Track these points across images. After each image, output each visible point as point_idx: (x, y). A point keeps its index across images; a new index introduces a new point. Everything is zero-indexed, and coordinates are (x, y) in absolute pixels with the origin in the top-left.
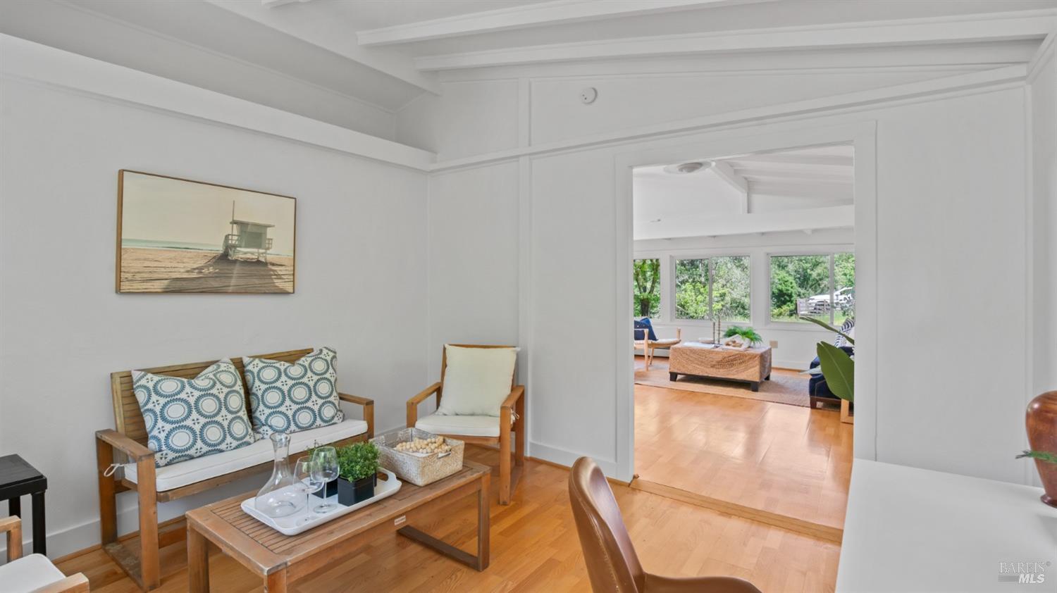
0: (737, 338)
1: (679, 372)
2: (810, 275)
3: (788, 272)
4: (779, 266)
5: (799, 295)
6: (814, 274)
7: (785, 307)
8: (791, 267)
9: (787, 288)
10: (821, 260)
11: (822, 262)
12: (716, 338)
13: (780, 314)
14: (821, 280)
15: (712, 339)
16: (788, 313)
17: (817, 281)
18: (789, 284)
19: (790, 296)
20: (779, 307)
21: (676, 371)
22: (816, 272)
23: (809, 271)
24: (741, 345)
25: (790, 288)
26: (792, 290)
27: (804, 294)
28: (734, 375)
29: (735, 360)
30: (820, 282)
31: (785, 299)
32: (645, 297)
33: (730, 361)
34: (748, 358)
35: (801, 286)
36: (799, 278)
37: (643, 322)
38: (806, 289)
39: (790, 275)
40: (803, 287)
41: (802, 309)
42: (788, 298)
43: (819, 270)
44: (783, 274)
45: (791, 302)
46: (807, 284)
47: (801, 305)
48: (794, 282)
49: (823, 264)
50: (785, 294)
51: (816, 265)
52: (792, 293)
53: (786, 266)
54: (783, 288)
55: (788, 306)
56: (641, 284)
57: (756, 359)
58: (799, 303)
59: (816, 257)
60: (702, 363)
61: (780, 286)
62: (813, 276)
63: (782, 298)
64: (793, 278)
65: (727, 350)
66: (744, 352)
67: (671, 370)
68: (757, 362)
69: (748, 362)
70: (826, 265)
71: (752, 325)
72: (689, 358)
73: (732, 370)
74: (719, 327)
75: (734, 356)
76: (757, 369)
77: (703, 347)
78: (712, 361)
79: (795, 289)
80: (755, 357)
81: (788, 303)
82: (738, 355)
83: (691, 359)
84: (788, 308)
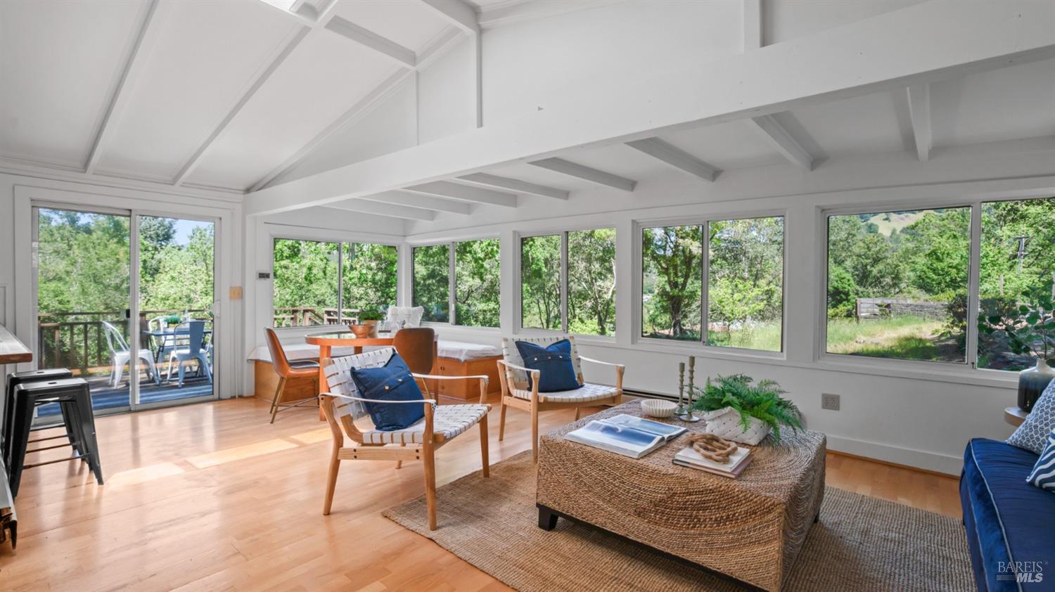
0: (726, 424)
1: (559, 509)
2: (871, 272)
3: (845, 268)
5: (857, 294)
6: (875, 271)
7: (841, 307)
8: (848, 263)
9: (844, 285)
10: (883, 255)
11: (885, 258)
13: (836, 315)
14: (882, 277)
16: (845, 314)
17: (878, 278)
18: (846, 282)
19: (847, 294)
20: (835, 306)
21: (552, 505)
22: (877, 268)
23: (868, 267)
25: (846, 286)
26: (849, 288)
27: (862, 292)
29: (703, 506)
30: (882, 280)
31: (841, 297)
32: (676, 294)
33: (691, 505)
34: (743, 509)
35: (860, 283)
36: (858, 275)
37: (550, 350)
38: (864, 287)
39: (847, 271)
40: (861, 285)
41: (862, 310)
42: (844, 296)
43: (880, 266)
44: (839, 270)
45: (848, 301)
46: (867, 281)
47: (862, 305)
48: (851, 278)
49: (885, 260)
50: (841, 292)
51: (876, 261)
52: (849, 291)
53: (843, 261)
54: (840, 285)
55: (844, 305)
56: (672, 279)
57: (770, 516)
58: (858, 303)
59: (878, 252)
60: (612, 497)
61: (836, 283)
62: (873, 273)
63: (838, 296)
64: (850, 275)
65: (685, 465)
66: (733, 484)
67: (540, 499)
68: (773, 529)
69: (745, 523)
70: (889, 261)
71: (785, 358)
72: (580, 476)
73: (694, 537)
74: (692, 378)
75: (701, 492)
76: (774, 549)
77: (618, 448)
78: (639, 498)
79: (852, 286)
80: (769, 512)
81: (844, 302)
82: (712, 491)
83: (586, 480)
84: (845, 308)
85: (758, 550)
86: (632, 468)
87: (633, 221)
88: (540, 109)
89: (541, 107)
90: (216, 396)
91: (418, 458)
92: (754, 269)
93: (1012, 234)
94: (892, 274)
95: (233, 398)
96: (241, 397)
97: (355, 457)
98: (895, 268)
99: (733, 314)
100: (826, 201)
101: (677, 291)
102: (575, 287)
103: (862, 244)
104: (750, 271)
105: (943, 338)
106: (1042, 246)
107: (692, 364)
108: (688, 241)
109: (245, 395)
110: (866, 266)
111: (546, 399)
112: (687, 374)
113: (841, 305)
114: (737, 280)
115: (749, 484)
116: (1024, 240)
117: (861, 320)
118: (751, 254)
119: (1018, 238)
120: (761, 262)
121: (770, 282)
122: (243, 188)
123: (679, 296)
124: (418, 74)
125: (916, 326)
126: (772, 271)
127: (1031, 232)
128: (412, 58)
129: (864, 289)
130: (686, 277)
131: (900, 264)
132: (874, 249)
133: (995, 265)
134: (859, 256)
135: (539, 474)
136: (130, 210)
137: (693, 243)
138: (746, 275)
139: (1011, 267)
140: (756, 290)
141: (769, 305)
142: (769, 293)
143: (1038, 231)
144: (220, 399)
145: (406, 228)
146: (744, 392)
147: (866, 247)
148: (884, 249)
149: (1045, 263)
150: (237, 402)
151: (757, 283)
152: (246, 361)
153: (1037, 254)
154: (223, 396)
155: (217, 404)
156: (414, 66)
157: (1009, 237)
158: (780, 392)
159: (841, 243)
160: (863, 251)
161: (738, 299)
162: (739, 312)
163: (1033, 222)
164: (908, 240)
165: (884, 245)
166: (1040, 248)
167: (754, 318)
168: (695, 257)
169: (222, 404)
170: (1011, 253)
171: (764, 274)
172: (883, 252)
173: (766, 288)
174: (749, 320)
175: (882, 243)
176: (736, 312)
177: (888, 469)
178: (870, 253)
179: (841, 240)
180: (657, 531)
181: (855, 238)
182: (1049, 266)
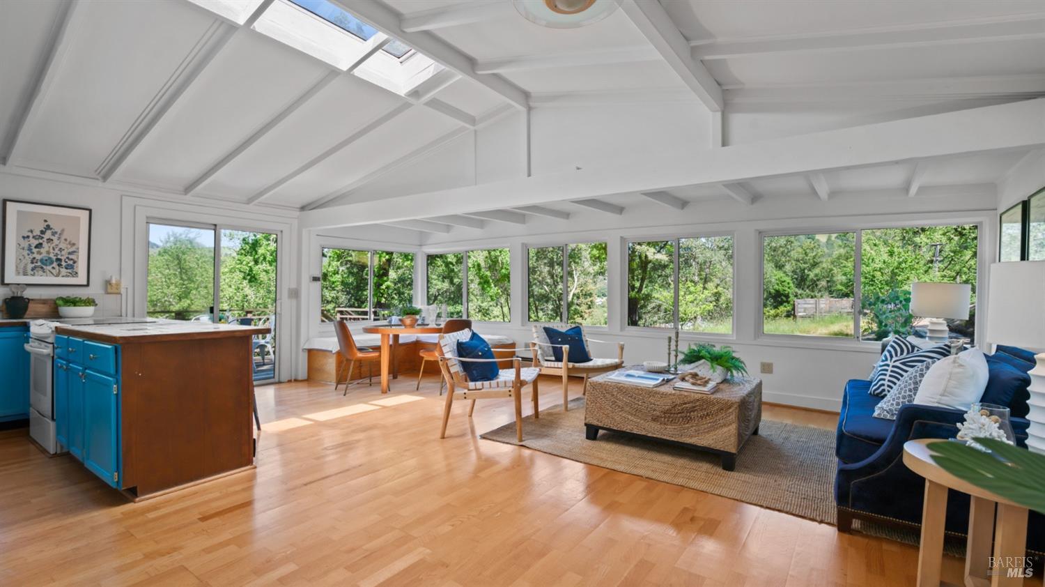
0: (703, 368)
1: (600, 424)
2: (808, 275)
3: (785, 272)
4: (776, 267)
5: (796, 296)
6: (812, 275)
7: (782, 308)
8: (788, 267)
10: (819, 260)
11: (821, 262)
12: (673, 363)
13: (777, 315)
14: (818, 280)
15: (665, 364)
16: (785, 314)
17: (815, 282)
18: (786, 285)
19: (787, 296)
20: (776, 307)
21: (595, 423)
22: (814, 272)
23: (806, 271)
24: (706, 382)
25: (786, 289)
26: (789, 290)
27: (800, 295)
28: (691, 437)
29: (693, 410)
30: (818, 283)
31: (782, 299)
33: (686, 410)
34: (716, 408)
35: (798, 286)
36: (797, 279)
37: (569, 333)
38: (803, 289)
39: (787, 275)
40: (800, 288)
41: (799, 310)
42: (784, 299)
43: (817, 271)
44: (780, 274)
45: (788, 302)
46: (805, 284)
47: (799, 306)
48: (791, 282)
49: (820, 265)
50: (782, 295)
51: (815, 265)
52: (789, 293)
53: (783, 266)
54: (781, 288)
55: (785, 307)
57: (730, 410)
58: (796, 304)
59: (814, 257)
60: (637, 412)
61: (777, 286)
62: (810, 277)
63: (778, 298)
64: (790, 278)
65: (681, 390)
66: (709, 396)
67: (587, 421)
68: (733, 417)
69: (717, 416)
70: (824, 265)
71: (735, 338)
72: (616, 402)
73: (688, 428)
74: (677, 346)
75: (692, 402)
76: (733, 428)
77: (640, 383)
78: (654, 410)
79: (792, 289)
80: (730, 408)
81: (785, 304)
82: (698, 400)
83: (620, 403)
84: (785, 309)
85: (725, 429)
86: (650, 392)
87: (621, 237)
88: (578, 169)
89: (579, 166)
90: (276, 379)
91: (510, 395)
92: (703, 273)
93: (928, 241)
94: (827, 277)
95: (290, 381)
96: (296, 380)
97: (465, 398)
98: (830, 271)
99: (685, 314)
100: (762, 226)
101: (634, 293)
102: (537, 290)
103: (800, 250)
104: (699, 275)
105: (865, 333)
106: (954, 252)
107: (677, 337)
108: (644, 248)
109: (300, 378)
110: (804, 270)
111: (574, 367)
112: (673, 343)
113: (781, 307)
114: (688, 282)
115: (718, 396)
116: (939, 247)
117: (798, 319)
118: (700, 260)
119: (933, 245)
120: (710, 266)
121: (718, 285)
122: (299, 206)
123: (636, 298)
124: (476, 131)
125: (845, 324)
126: (719, 275)
127: (944, 240)
128: (472, 120)
129: (803, 292)
130: (643, 280)
131: (834, 268)
132: (811, 254)
133: (913, 269)
134: (798, 260)
135: (587, 404)
136: (215, 225)
137: (650, 249)
138: (696, 278)
139: (926, 272)
140: (706, 292)
141: (717, 306)
142: (717, 296)
143: (950, 239)
144: (280, 382)
145: (422, 239)
146: (712, 352)
147: (804, 252)
148: (819, 254)
149: (957, 268)
150: (293, 384)
151: (706, 286)
152: (301, 350)
153: (950, 259)
154: (282, 380)
155: (277, 386)
156: (474, 126)
157: (927, 244)
158: (733, 352)
159: (781, 249)
160: (801, 256)
161: (690, 300)
162: (691, 313)
163: (946, 231)
164: (840, 246)
165: (819, 251)
166: (952, 254)
167: (704, 319)
168: (650, 262)
169: (282, 385)
170: (929, 258)
171: (712, 277)
172: (819, 258)
173: (715, 290)
174: (699, 320)
175: (818, 249)
176: (688, 312)
177: (804, 412)
178: (808, 258)
179: (781, 247)
180: (666, 428)
181: (793, 245)
182: (960, 270)
